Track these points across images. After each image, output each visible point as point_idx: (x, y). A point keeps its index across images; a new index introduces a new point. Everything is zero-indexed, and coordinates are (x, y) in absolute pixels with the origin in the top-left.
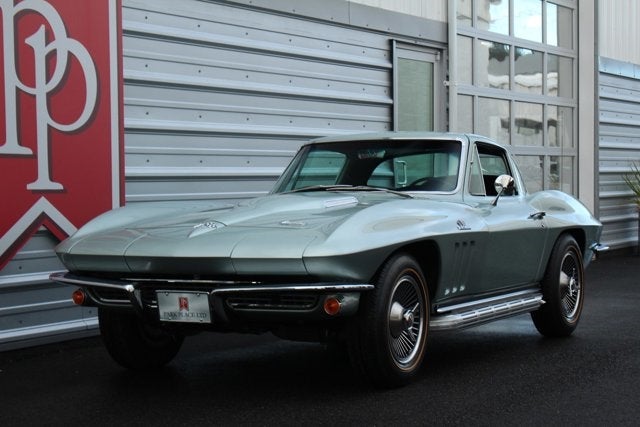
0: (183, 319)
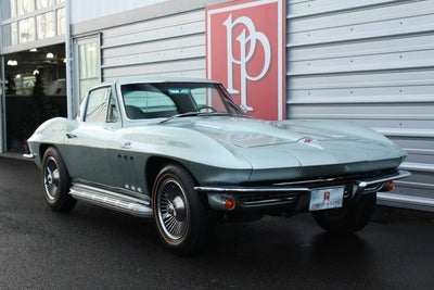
0: (324, 207)
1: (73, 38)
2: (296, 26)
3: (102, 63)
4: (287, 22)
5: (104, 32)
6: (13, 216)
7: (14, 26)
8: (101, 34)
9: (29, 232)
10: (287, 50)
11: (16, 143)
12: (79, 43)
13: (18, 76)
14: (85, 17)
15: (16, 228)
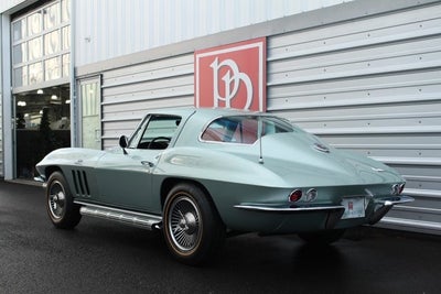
1: (77, 79)
2: (275, 67)
3: (102, 101)
4: (267, 64)
5: (104, 74)
6: (23, 233)
7: (25, 69)
8: (102, 76)
9: (38, 248)
10: (267, 89)
11: (25, 171)
12: (82, 83)
13: (26, 115)
14: (88, 61)
15: (26, 244)
